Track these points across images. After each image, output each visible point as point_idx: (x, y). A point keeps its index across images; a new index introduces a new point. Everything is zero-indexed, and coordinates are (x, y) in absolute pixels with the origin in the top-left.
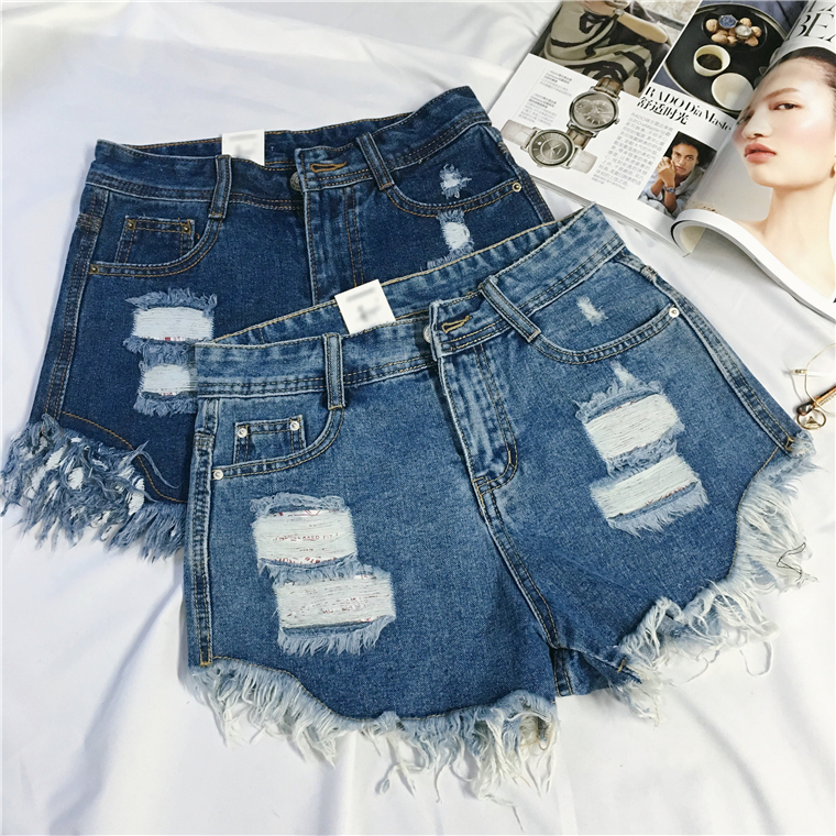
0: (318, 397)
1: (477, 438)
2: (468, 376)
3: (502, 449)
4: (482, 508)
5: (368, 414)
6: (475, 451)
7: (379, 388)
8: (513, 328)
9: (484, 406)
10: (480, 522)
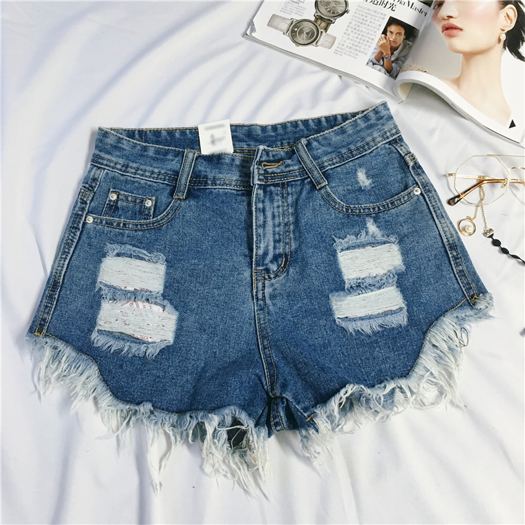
0: (169, 188)
1: (265, 243)
2: (272, 201)
3: (280, 255)
4: (254, 291)
5: (198, 207)
6: (261, 252)
7: (211, 193)
8: (309, 177)
9: (276, 224)
10: (250, 299)
